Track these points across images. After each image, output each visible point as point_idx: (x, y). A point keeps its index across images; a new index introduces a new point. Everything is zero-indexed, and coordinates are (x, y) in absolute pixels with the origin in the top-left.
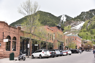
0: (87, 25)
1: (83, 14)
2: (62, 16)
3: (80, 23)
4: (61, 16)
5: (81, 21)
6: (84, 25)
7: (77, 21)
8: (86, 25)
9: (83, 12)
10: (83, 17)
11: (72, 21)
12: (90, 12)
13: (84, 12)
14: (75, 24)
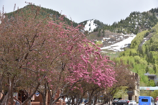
0: (141, 42)
1: (135, 17)
2: (88, 23)
3: (127, 37)
4: (85, 22)
5: (128, 33)
6: (134, 42)
7: (119, 32)
8: (138, 42)
9: (134, 13)
10: (134, 24)
11: (107, 32)
12: (151, 14)
13: (138, 13)
14: (112, 40)
